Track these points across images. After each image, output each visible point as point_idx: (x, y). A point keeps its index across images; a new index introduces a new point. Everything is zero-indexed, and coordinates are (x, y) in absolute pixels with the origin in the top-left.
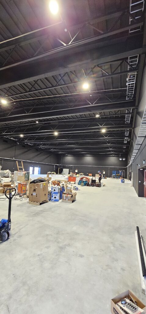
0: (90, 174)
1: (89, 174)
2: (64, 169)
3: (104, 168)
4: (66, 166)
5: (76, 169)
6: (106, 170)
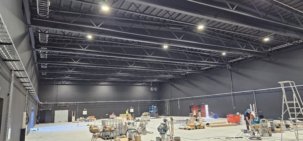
2: (56, 112)
3: (132, 104)
4: (61, 104)
5: (85, 109)
6: (134, 105)
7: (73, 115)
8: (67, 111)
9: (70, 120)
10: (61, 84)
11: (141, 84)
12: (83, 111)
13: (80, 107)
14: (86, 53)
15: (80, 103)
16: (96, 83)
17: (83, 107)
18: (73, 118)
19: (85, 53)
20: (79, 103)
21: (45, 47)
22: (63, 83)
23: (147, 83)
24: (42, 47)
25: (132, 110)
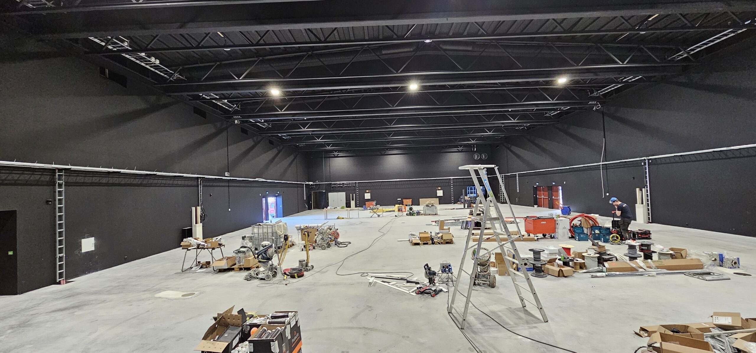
0: (408, 200)
1: (404, 200)
2: (330, 195)
3: (440, 183)
4: (335, 185)
5: (367, 191)
6: (444, 185)
7: (353, 200)
8: (344, 194)
9: (348, 205)
10: (334, 156)
11: (455, 149)
12: (366, 194)
13: (360, 188)
14: (293, 117)
15: (360, 182)
16: (380, 153)
17: (365, 188)
18: (353, 203)
19: (291, 116)
20: (358, 182)
21: (238, 116)
22: (336, 155)
23: (465, 146)
24: (235, 116)
25: (440, 193)
